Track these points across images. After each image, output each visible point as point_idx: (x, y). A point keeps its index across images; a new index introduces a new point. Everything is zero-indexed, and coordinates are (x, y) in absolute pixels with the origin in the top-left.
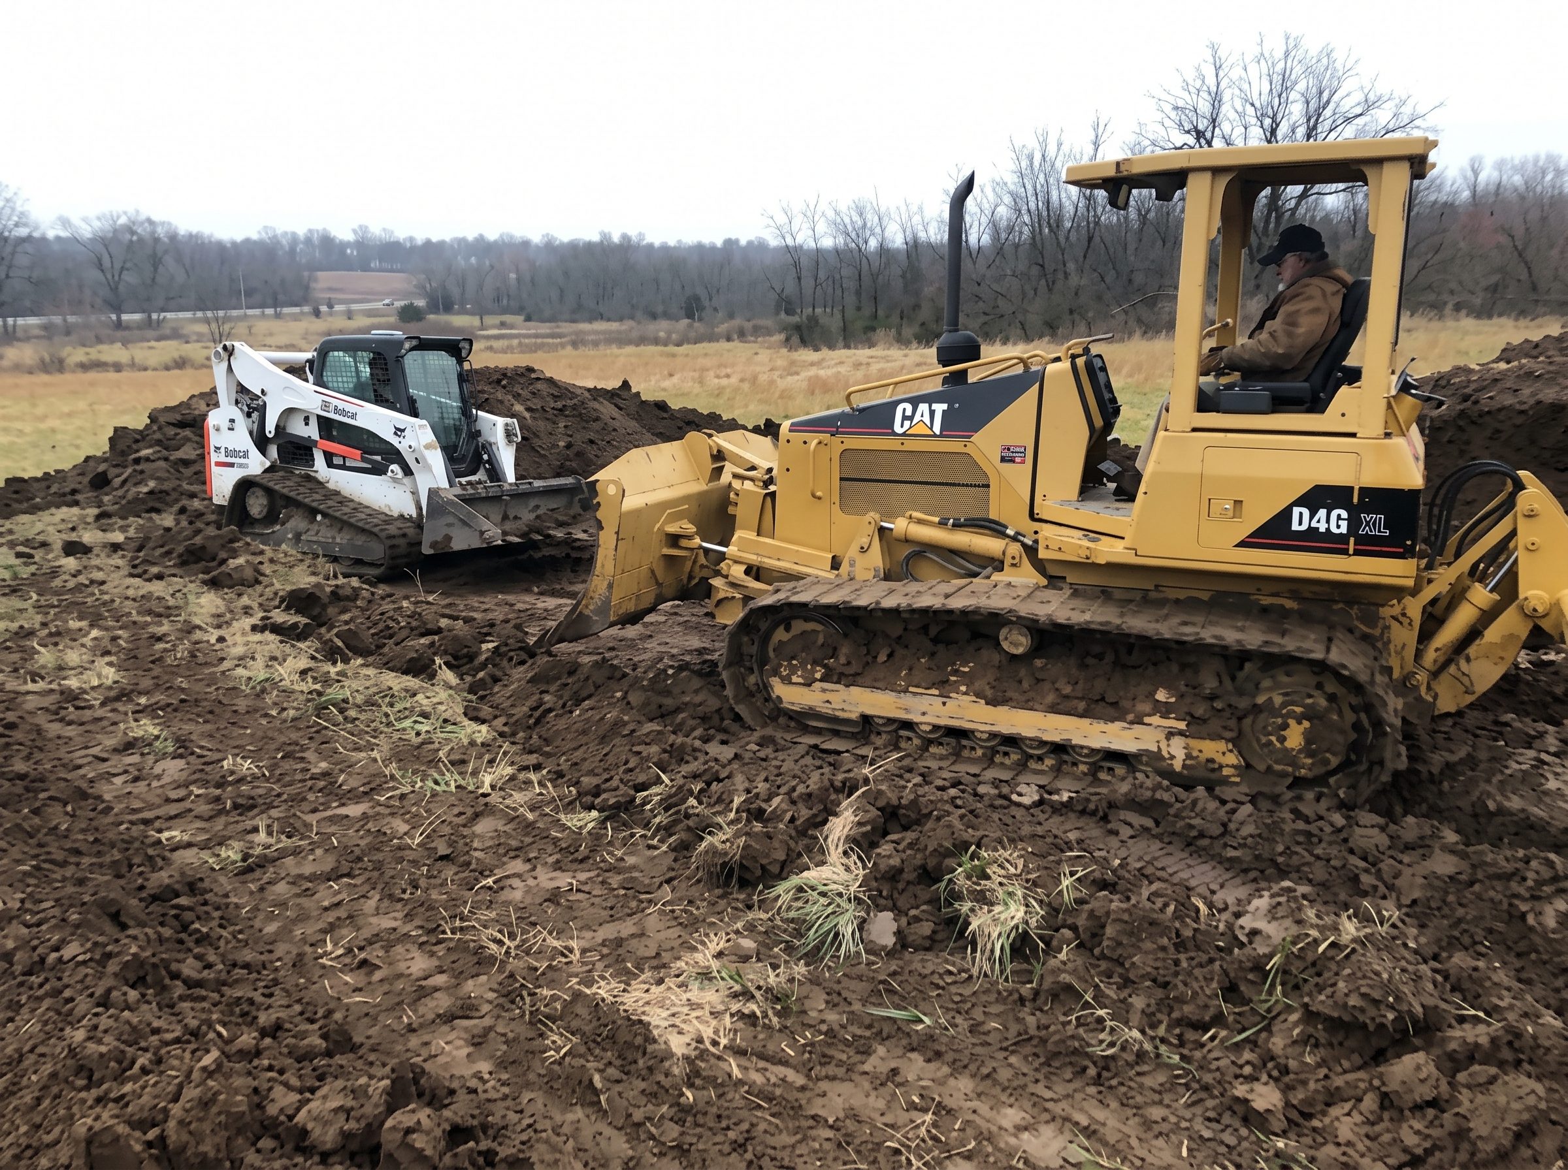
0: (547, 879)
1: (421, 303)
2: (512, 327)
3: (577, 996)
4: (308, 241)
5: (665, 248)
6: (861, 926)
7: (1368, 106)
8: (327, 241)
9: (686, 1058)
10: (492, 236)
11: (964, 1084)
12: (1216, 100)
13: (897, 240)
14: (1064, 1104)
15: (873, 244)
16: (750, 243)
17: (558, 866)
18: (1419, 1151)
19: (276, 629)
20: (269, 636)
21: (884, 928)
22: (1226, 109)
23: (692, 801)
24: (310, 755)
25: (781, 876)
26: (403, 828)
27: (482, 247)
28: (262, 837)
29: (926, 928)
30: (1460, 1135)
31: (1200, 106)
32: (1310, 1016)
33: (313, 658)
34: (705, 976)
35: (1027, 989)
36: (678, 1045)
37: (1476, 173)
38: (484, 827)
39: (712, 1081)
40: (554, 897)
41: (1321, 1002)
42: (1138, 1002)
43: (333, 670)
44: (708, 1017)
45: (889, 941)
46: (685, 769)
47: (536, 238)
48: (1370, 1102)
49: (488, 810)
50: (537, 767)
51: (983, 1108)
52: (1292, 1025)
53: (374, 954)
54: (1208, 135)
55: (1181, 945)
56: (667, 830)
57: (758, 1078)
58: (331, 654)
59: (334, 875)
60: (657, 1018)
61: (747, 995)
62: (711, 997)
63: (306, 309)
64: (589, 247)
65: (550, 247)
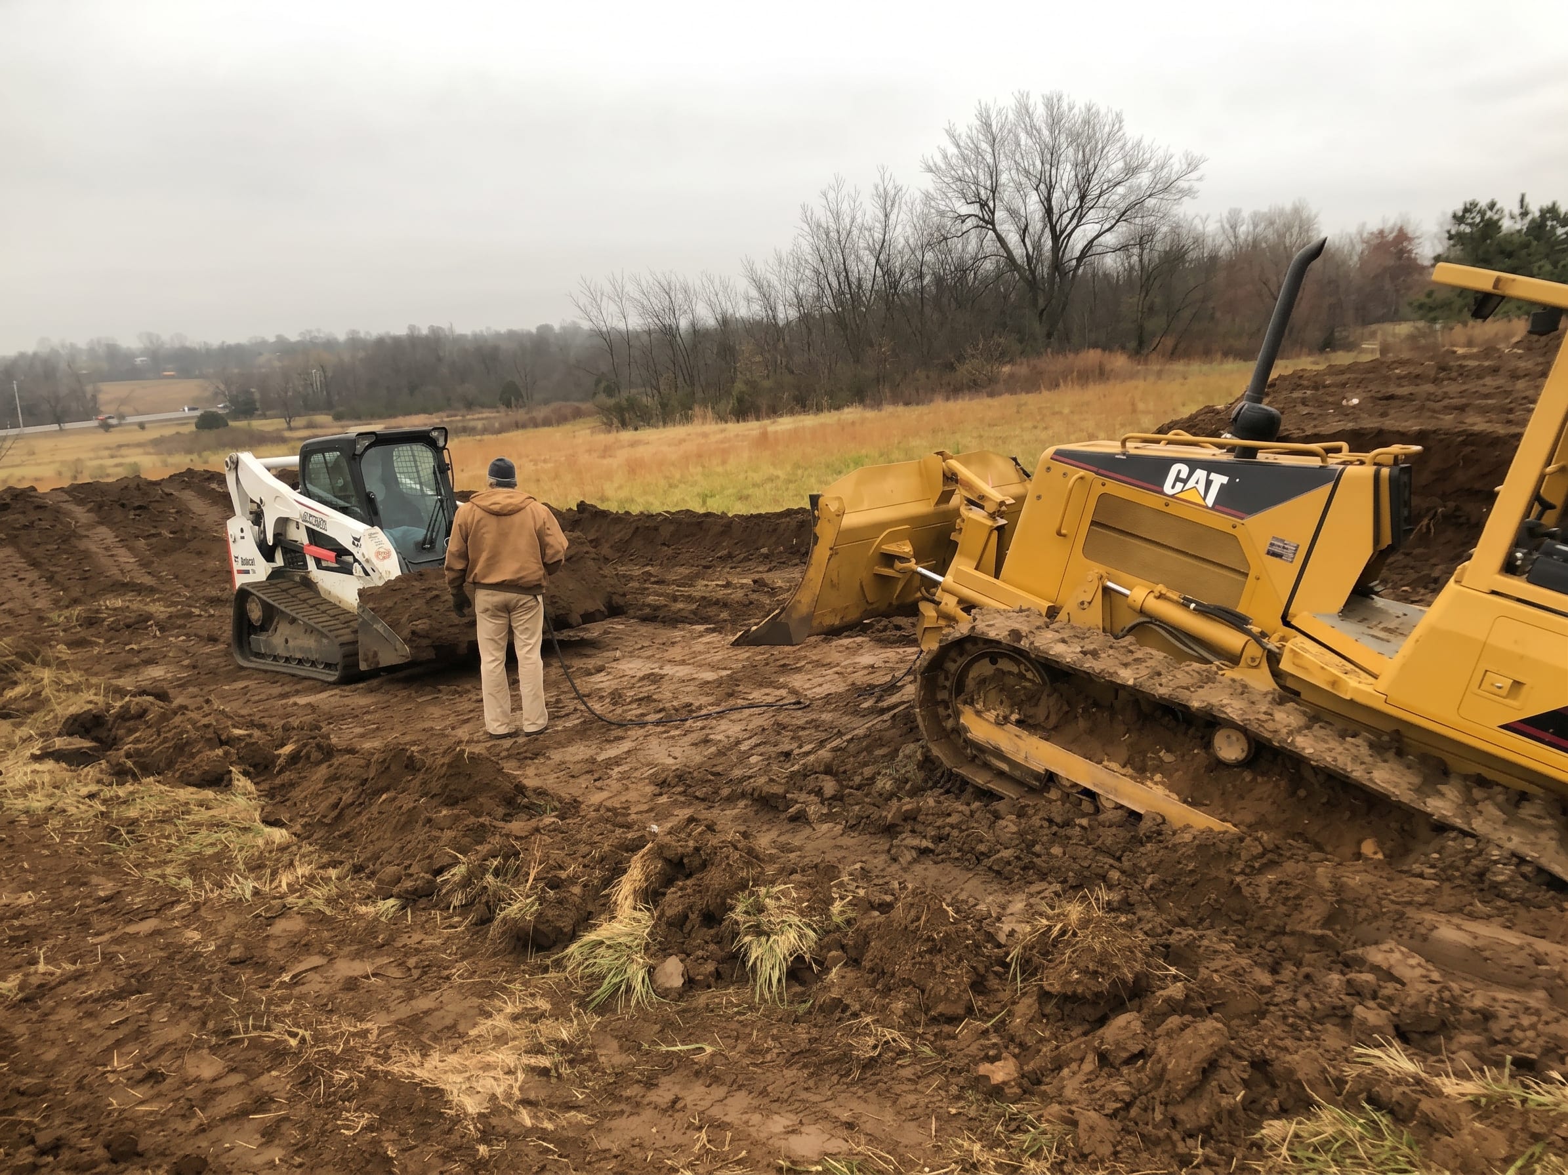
0: (346, 968)
1: (220, 408)
2: (322, 427)
3: (373, 1074)
4: (92, 351)
5: (477, 338)
6: (651, 971)
7: (1131, 171)
8: (113, 353)
9: (481, 1115)
10: (293, 337)
11: (741, 1100)
12: (994, 173)
13: (708, 319)
14: (830, 1104)
15: (684, 323)
16: (563, 328)
17: (358, 955)
18: (1127, 1098)
19: (58, 756)
20: (50, 765)
21: (673, 971)
22: (1004, 178)
23: (489, 878)
24: (95, 880)
25: (573, 937)
26: (197, 936)
27: (285, 348)
28: (42, 967)
29: (710, 967)
30: (1159, 1078)
31: (981, 177)
32: (1044, 996)
33: (99, 781)
34: (501, 1039)
35: (802, 1008)
36: (472, 1106)
37: (1234, 227)
38: (281, 926)
39: (506, 1135)
40: (351, 984)
41: (1053, 984)
42: (899, 1006)
43: (122, 792)
44: (501, 1075)
45: (677, 982)
46: (483, 849)
47: (341, 337)
48: (1089, 1065)
49: (284, 912)
50: (334, 864)
51: (756, 1118)
52: (1026, 1007)
53: (162, 1064)
54: (991, 204)
55: (935, 950)
56: (465, 908)
57: (549, 1126)
58: (120, 774)
59: (121, 994)
60: (453, 1084)
61: (539, 1050)
62: (505, 1056)
63: (93, 423)
64: (397, 341)
65: (355, 342)
